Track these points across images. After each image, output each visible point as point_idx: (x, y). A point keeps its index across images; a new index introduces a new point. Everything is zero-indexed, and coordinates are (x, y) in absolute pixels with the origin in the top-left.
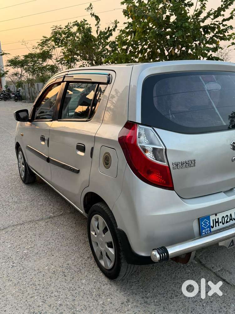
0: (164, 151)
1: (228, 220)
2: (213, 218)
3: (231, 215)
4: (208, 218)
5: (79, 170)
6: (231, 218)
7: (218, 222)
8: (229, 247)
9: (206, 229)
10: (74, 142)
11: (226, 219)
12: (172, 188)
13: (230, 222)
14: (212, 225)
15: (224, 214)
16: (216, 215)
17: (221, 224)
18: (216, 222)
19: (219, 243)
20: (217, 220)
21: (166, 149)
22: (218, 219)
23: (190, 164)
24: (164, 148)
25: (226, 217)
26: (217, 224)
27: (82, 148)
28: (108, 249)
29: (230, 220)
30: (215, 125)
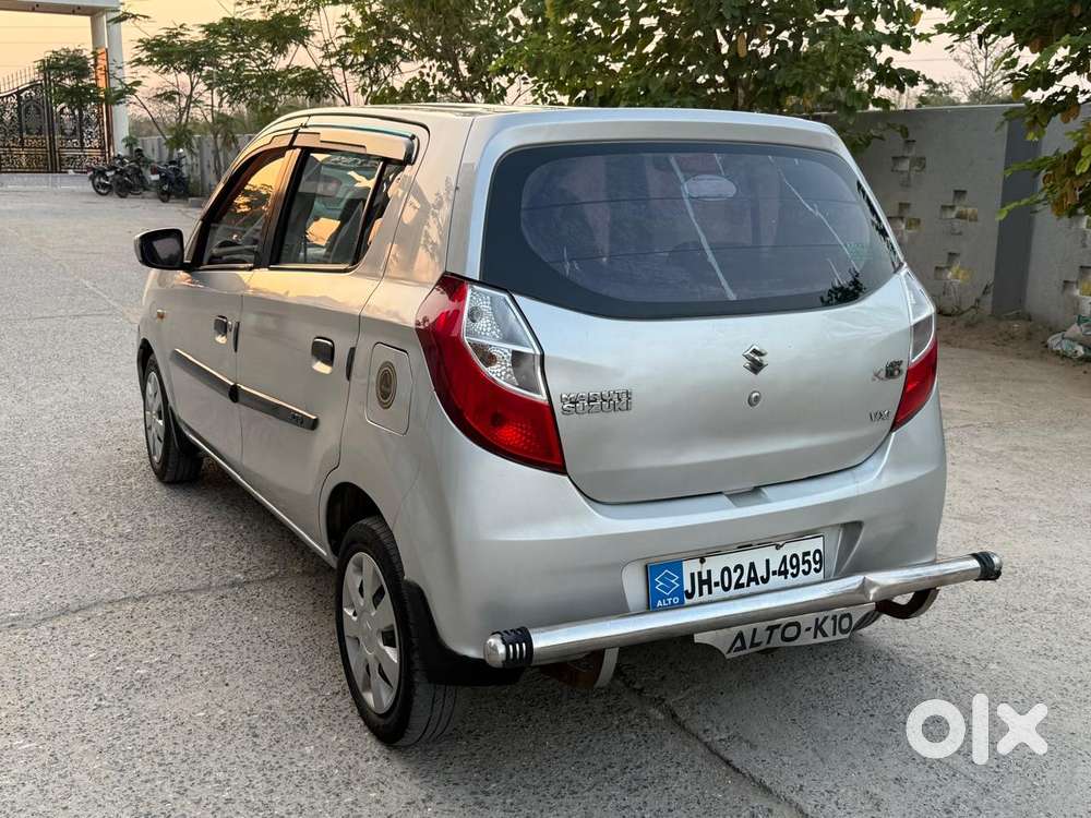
0: (537, 361)
1: (744, 580)
2: (691, 567)
3: (752, 566)
4: (676, 567)
5: (316, 421)
6: (752, 575)
7: (708, 581)
8: (729, 652)
9: (669, 600)
10: (308, 334)
11: (735, 576)
12: (560, 469)
13: (748, 585)
14: (687, 586)
15: (731, 561)
16: (702, 561)
17: (718, 591)
18: (702, 583)
19: (695, 635)
20: (705, 577)
21: (542, 356)
22: (709, 572)
23: (617, 402)
24: (538, 353)
25: (735, 571)
26: (705, 588)
27: (325, 353)
28: (384, 651)
29: (750, 580)
30: (699, 298)
